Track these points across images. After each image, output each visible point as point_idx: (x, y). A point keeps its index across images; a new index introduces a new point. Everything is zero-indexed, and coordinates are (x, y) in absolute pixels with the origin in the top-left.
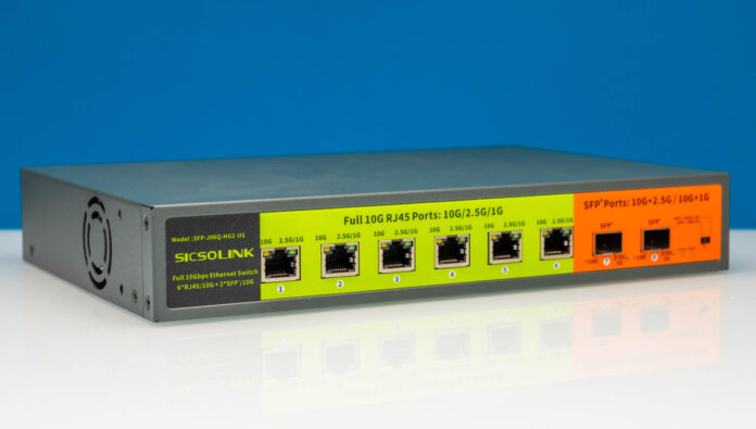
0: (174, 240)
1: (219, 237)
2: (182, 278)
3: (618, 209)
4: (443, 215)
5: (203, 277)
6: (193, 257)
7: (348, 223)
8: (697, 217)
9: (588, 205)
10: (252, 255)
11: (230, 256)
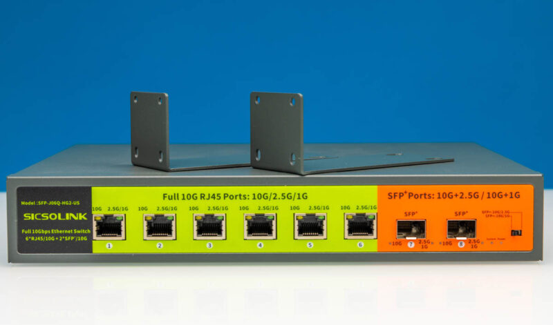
0: (23, 203)
1: (58, 203)
2: (29, 231)
3: (422, 201)
4: (251, 197)
5: (46, 232)
6: (39, 217)
7: (167, 199)
8: (508, 212)
9: (391, 196)
10: (85, 219)
11: (67, 218)
